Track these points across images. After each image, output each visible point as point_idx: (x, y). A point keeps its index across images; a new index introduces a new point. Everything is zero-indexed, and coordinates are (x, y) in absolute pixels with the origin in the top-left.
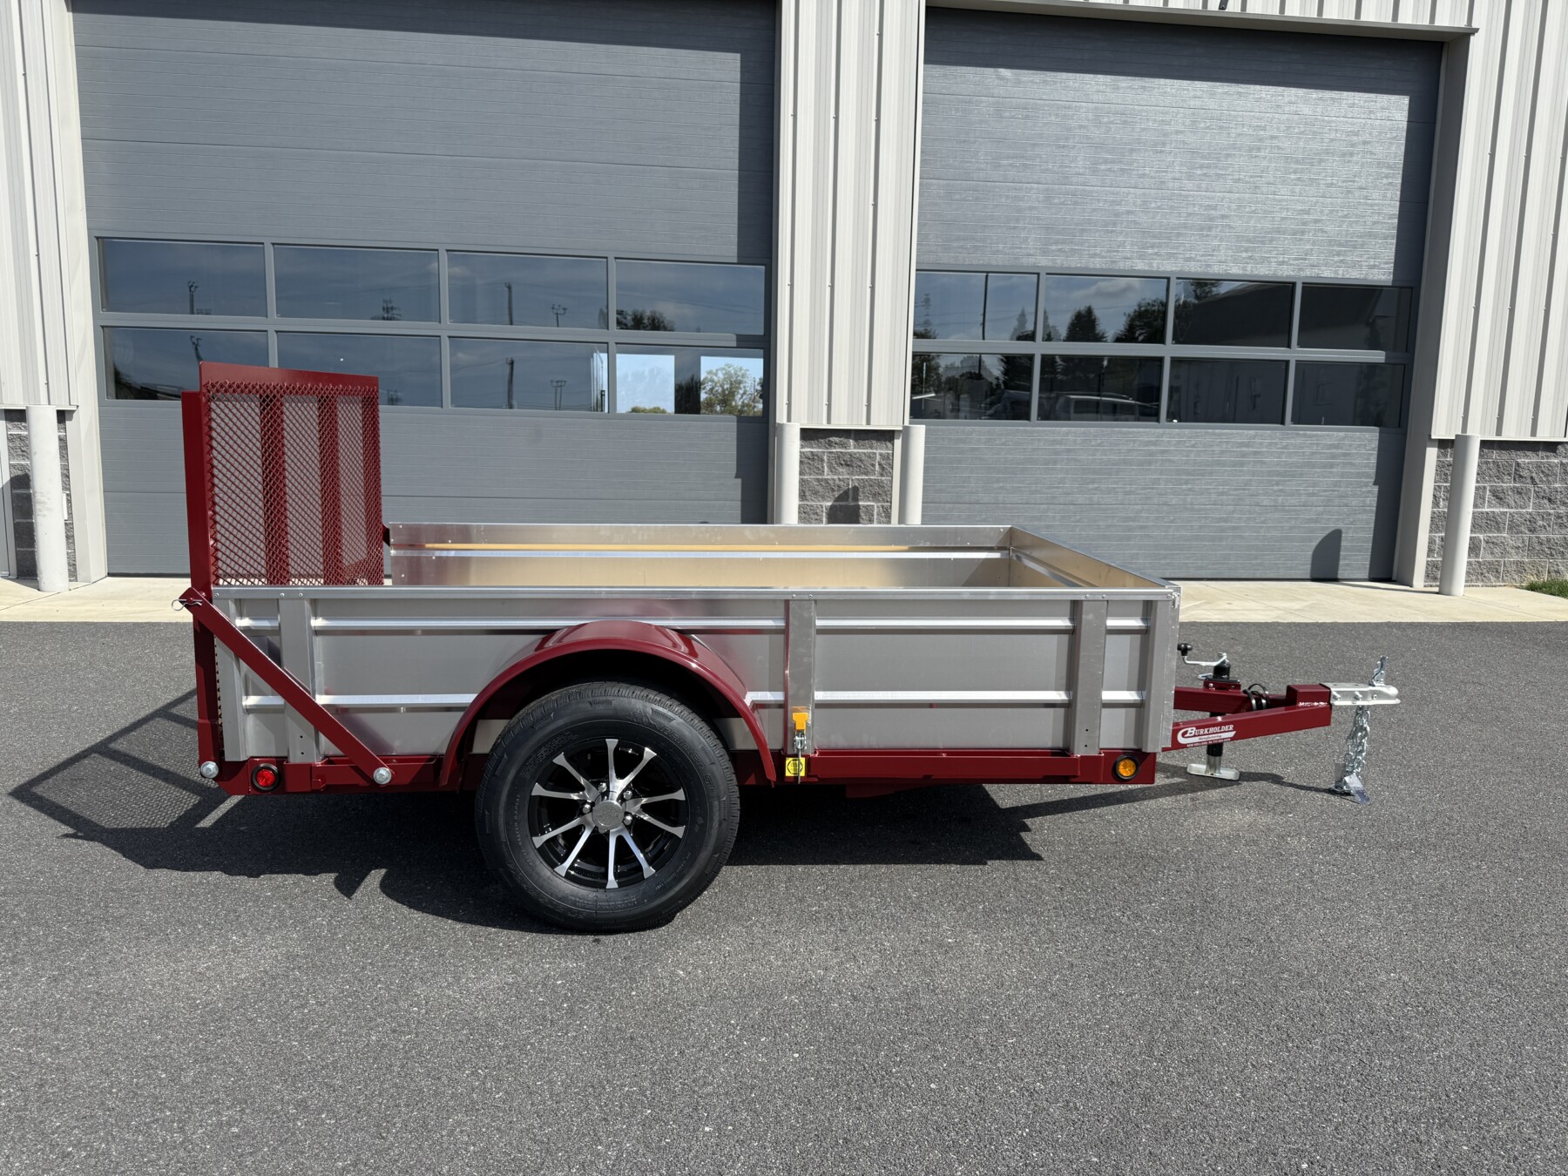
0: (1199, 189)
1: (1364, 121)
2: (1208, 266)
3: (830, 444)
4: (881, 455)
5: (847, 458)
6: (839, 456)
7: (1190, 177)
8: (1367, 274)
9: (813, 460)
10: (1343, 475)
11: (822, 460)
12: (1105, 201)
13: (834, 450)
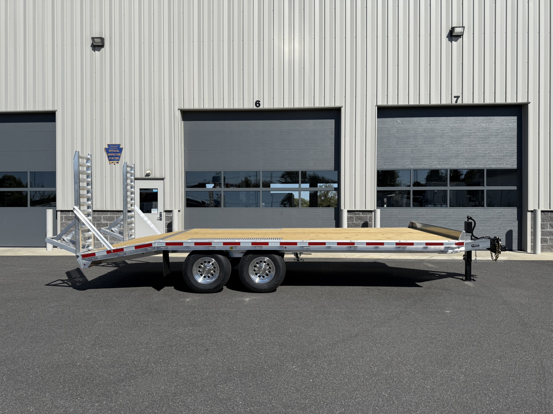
0: (454, 146)
1: (500, 127)
2: (458, 166)
3: (355, 214)
4: (369, 216)
5: (360, 217)
6: (358, 217)
7: (451, 144)
8: (505, 166)
9: (351, 218)
10: (503, 221)
11: (353, 218)
12: (428, 151)
13: (356, 216)
